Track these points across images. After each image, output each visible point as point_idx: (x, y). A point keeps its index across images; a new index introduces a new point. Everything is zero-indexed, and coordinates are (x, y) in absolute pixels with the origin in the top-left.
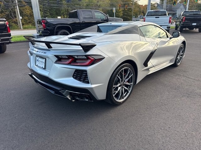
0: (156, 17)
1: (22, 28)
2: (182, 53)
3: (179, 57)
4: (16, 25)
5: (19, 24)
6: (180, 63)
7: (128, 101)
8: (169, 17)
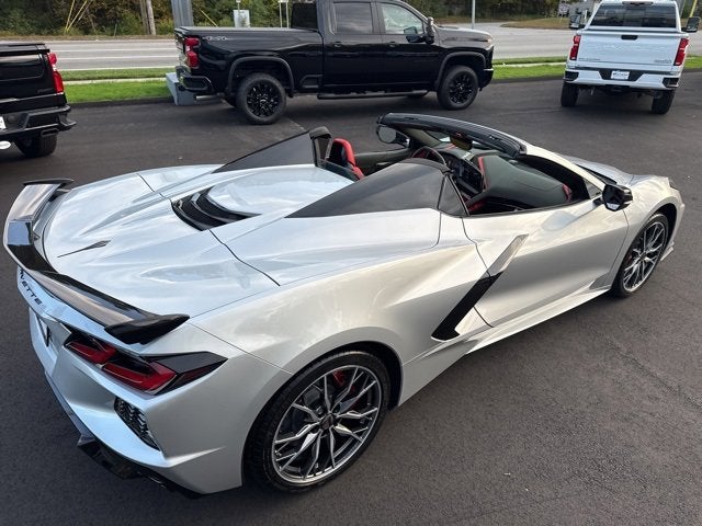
0: (624, 37)
1: (153, 28)
2: (654, 246)
3: (635, 266)
4: (137, 18)
5: (144, 15)
6: (640, 283)
7: (353, 470)
8: (679, 41)
